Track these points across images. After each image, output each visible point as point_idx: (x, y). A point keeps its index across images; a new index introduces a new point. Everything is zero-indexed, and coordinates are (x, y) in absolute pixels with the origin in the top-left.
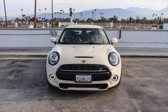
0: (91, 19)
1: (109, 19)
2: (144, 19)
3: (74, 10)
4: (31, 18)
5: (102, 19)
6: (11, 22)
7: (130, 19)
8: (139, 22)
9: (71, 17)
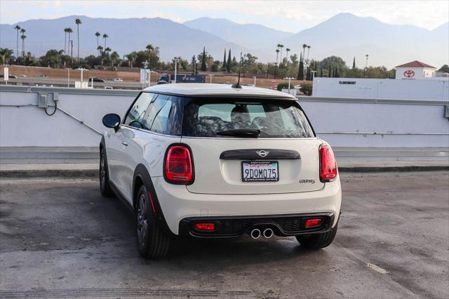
0: (60, 52)
1: (129, 57)
2: (247, 59)
5: (103, 54)
7: (204, 57)
8: (234, 71)
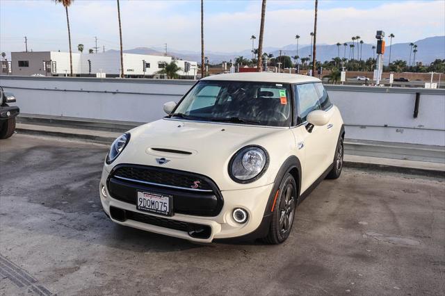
3: (392, 36)
4: (275, 57)
6: (223, 66)
9: (378, 56)
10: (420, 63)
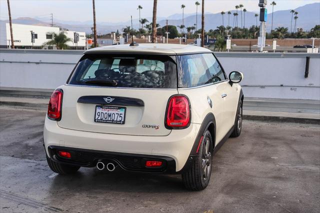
3: (274, 3)
6: (112, 36)
9: (261, 24)
10: (301, 29)
